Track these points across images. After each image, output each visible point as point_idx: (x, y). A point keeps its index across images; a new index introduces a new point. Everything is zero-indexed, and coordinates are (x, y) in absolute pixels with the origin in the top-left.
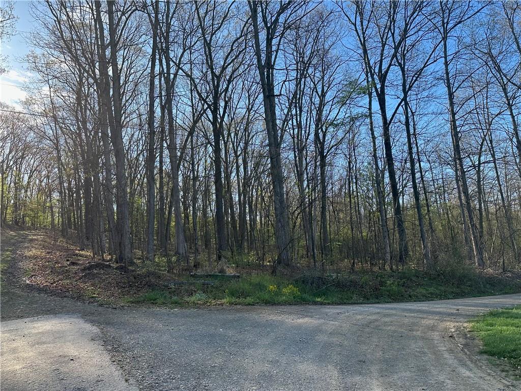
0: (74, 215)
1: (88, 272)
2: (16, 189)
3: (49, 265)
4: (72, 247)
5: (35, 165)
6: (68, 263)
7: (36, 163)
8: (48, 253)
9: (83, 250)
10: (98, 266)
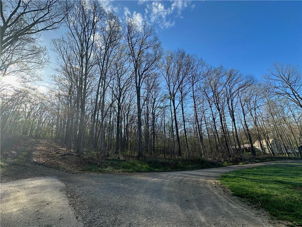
0: (61, 134)
1: (63, 157)
2: (39, 123)
3: (46, 153)
4: (58, 146)
5: (48, 115)
6: (55, 153)
7: (49, 114)
8: (47, 148)
9: (62, 148)
10: (68, 154)
